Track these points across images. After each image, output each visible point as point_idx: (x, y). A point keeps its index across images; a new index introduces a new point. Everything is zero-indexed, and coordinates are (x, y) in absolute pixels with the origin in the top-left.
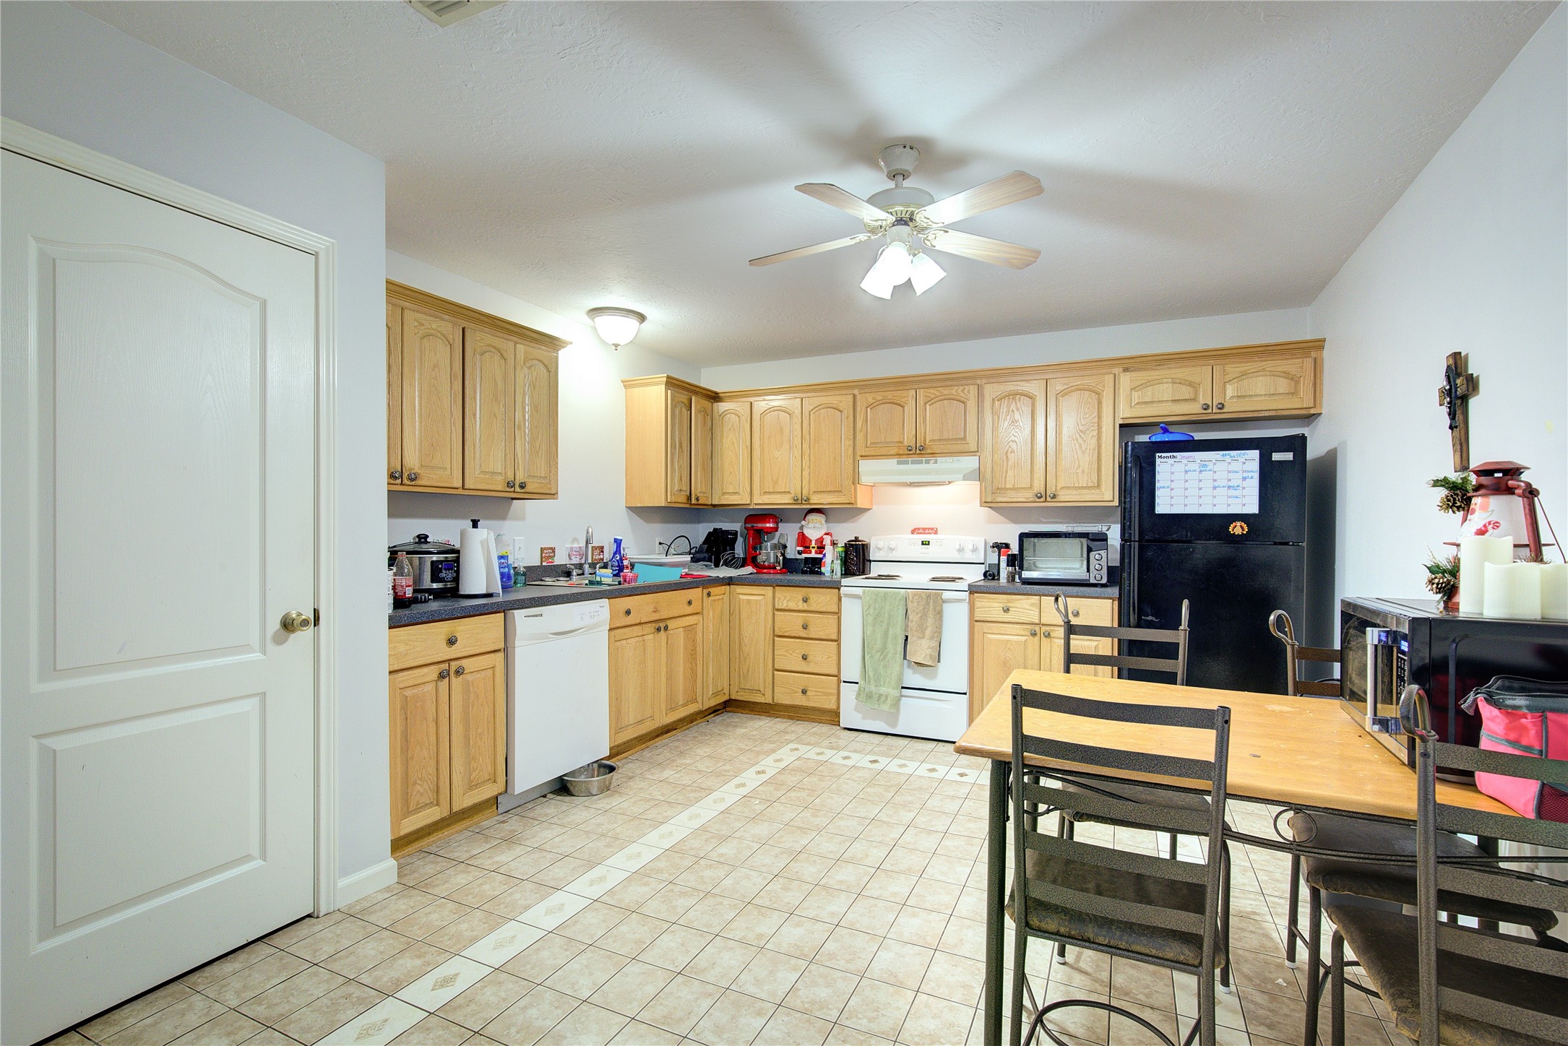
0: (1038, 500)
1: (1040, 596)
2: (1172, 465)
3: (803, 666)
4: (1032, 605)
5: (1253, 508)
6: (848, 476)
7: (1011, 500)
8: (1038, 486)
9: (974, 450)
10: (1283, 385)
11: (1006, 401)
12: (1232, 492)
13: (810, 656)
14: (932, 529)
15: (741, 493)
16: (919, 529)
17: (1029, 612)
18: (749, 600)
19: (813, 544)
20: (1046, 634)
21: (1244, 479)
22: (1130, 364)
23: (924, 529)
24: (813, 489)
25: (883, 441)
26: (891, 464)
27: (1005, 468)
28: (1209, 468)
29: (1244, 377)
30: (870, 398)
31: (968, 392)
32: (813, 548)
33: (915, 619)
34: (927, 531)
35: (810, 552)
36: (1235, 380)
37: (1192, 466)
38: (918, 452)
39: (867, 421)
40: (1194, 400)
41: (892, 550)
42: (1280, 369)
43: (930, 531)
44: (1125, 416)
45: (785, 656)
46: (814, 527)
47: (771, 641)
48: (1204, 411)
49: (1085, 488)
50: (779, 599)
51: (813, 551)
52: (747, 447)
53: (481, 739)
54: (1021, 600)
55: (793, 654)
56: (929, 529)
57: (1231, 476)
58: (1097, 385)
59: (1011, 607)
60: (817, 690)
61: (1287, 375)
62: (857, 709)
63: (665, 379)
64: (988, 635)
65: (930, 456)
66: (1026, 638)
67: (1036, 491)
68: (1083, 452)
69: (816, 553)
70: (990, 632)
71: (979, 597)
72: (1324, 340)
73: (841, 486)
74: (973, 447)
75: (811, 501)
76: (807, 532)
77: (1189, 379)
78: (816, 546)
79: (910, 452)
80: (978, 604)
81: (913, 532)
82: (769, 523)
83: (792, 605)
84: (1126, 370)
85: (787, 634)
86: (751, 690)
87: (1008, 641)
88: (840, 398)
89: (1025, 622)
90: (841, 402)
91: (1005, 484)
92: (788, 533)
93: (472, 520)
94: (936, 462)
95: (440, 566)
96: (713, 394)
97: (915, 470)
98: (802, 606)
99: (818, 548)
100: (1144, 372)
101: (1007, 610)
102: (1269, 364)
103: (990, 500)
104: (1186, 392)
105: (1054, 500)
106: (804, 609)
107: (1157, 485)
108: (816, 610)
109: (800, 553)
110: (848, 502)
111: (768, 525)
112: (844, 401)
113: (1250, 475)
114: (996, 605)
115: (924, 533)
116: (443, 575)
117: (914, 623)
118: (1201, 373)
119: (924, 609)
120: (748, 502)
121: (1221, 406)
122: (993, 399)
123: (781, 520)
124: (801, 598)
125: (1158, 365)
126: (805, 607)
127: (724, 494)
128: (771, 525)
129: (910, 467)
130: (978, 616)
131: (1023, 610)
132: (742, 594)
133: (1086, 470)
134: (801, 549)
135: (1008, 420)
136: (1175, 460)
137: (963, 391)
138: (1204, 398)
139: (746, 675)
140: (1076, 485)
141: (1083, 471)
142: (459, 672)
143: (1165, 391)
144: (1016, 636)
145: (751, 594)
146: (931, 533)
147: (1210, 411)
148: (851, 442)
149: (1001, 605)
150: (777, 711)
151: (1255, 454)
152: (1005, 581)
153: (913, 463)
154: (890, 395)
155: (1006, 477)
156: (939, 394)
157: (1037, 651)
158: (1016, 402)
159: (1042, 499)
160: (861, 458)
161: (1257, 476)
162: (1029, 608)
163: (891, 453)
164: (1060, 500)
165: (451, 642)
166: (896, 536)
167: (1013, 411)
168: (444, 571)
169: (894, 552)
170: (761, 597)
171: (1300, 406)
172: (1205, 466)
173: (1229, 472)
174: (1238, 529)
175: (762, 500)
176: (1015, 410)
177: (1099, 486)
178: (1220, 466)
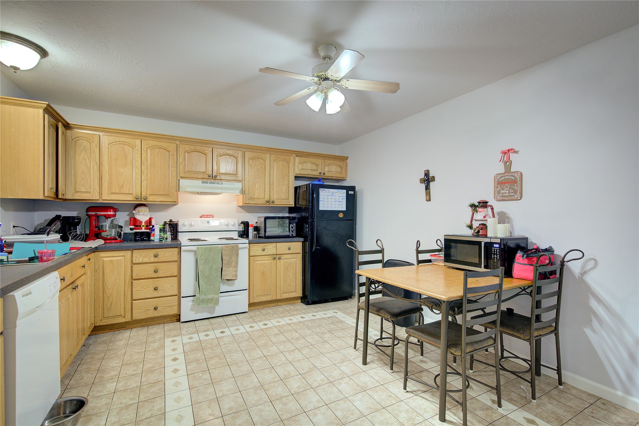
0: (267, 203)
1: (276, 243)
2: (324, 193)
3: (156, 294)
4: (274, 247)
5: (344, 209)
6: (173, 187)
7: (256, 203)
8: (267, 198)
9: (240, 180)
10: (339, 169)
11: (255, 160)
12: (340, 203)
13: (158, 287)
14: (211, 215)
15: (92, 192)
16: (205, 215)
17: (272, 250)
18: (111, 261)
19: (143, 224)
20: (279, 258)
21: (342, 199)
22: (299, 154)
23: (207, 215)
24: (149, 193)
25: (195, 171)
26: (199, 183)
27: (254, 189)
28: (334, 195)
29: (330, 165)
30: (187, 148)
31: (238, 153)
32: (143, 226)
33: (227, 259)
34: (209, 216)
35: (142, 229)
36: (327, 166)
37: (330, 194)
38: (214, 178)
39: (185, 158)
40: (317, 170)
41: (192, 226)
42: (338, 164)
43: (210, 216)
44: (298, 173)
45: (141, 290)
46: (143, 214)
47: (130, 283)
48: (320, 175)
49: (283, 199)
50: (136, 257)
51: (143, 228)
52: (97, 163)
54: (269, 245)
55: (147, 288)
56: (210, 215)
57: (339, 197)
58: (288, 160)
59: (266, 248)
60: (164, 305)
61: (340, 166)
62: (192, 309)
63: (45, 106)
64: (256, 262)
65: (220, 180)
66: (271, 261)
67: (266, 200)
68: (284, 185)
69: (145, 229)
70: (257, 260)
71: (252, 246)
72: (348, 157)
73: (169, 192)
74: (240, 179)
75: (148, 200)
76: (138, 217)
77: (316, 163)
78: (145, 225)
79: (210, 178)
80: (251, 249)
81: (201, 217)
82: (110, 212)
83: (146, 260)
84: (297, 156)
85: (143, 277)
86: (113, 317)
87: (264, 263)
88: (168, 144)
89: (271, 254)
90: (169, 146)
91: (254, 196)
92: (122, 218)
94: (222, 184)
96: (66, 124)
97: (209, 186)
98: (153, 259)
99: (146, 226)
100: (303, 158)
101: (263, 250)
102: (336, 162)
103: (248, 203)
104: (314, 167)
105: (273, 204)
106: (155, 261)
107: (320, 200)
108: (163, 261)
109: (131, 229)
110: (173, 201)
111: (109, 213)
112: (172, 147)
113: (344, 198)
114: (259, 248)
115: (207, 217)
117: (226, 261)
118: (319, 161)
119: (231, 253)
120: (98, 198)
121: (324, 174)
122: (249, 158)
123: (119, 210)
124: (153, 255)
125: (306, 156)
126: (156, 260)
127: (76, 192)
128: (112, 213)
129: (208, 185)
130: (251, 254)
131: (270, 249)
132: (105, 257)
133: (284, 193)
134: (133, 227)
135: (255, 168)
136: (325, 191)
137: (235, 153)
138: (319, 171)
139: (109, 308)
140: (281, 198)
141: (283, 193)
143: (309, 166)
144: (268, 261)
145: (115, 257)
146: (211, 218)
147: (321, 175)
148: (175, 169)
149: (262, 248)
150: (132, 325)
151: (345, 191)
152: (252, 238)
153: (210, 183)
154: (199, 148)
155: (254, 193)
156: (224, 152)
157: (275, 265)
158: (258, 161)
159: (269, 203)
160: (180, 178)
161: (345, 198)
162: (272, 248)
163: (199, 177)
164: (275, 204)
166: (194, 219)
167: (257, 165)
169: (193, 227)
170: (121, 258)
171: (343, 177)
172: (333, 194)
173: (339, 196)
174: (341, 215)
175: (107, 197)
176: (258, 165)
177: (288, 199)
178: (337, 194)
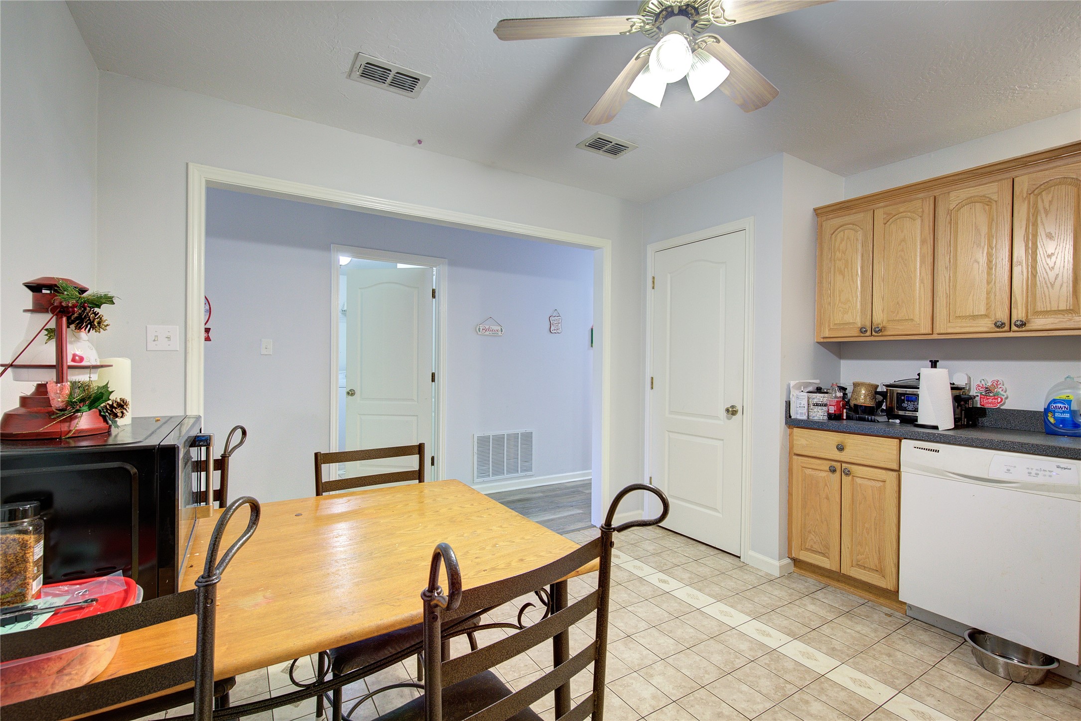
53: (868, 533)
93: (931, 361)
95: (903, 398)
116: (905, 405)
142: (848, 473)
165: (841, 448)
168: (906, 402)
